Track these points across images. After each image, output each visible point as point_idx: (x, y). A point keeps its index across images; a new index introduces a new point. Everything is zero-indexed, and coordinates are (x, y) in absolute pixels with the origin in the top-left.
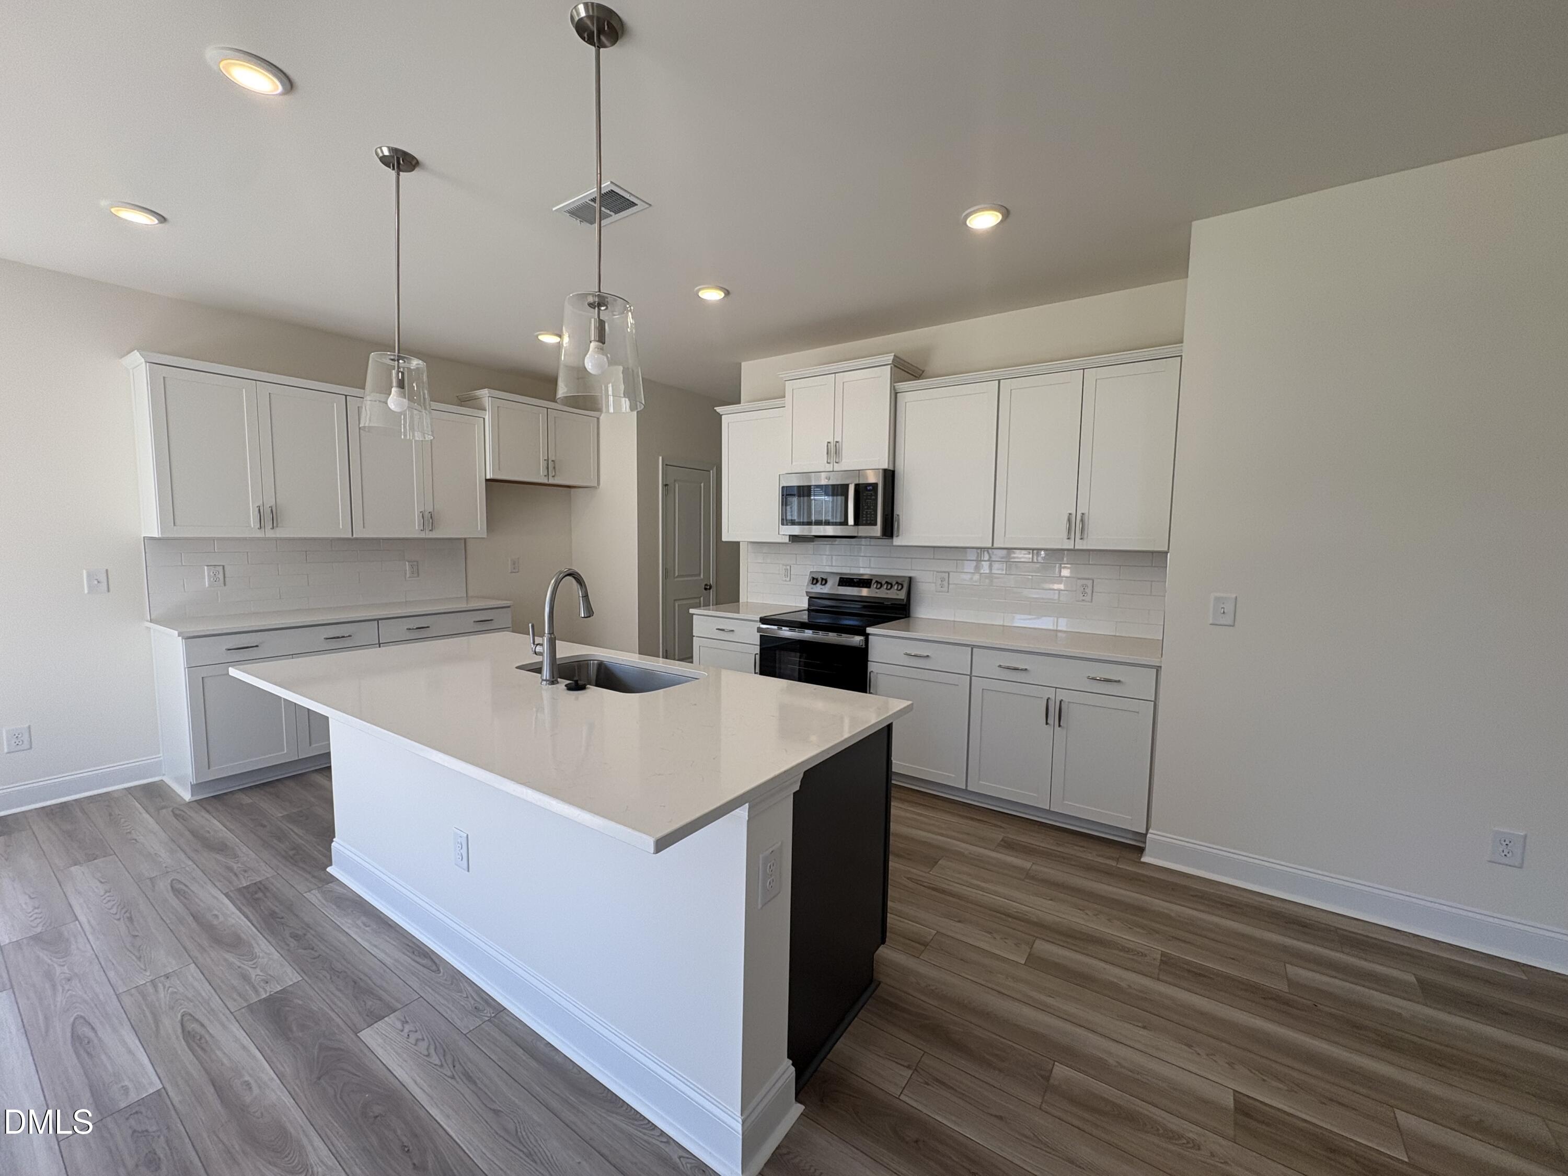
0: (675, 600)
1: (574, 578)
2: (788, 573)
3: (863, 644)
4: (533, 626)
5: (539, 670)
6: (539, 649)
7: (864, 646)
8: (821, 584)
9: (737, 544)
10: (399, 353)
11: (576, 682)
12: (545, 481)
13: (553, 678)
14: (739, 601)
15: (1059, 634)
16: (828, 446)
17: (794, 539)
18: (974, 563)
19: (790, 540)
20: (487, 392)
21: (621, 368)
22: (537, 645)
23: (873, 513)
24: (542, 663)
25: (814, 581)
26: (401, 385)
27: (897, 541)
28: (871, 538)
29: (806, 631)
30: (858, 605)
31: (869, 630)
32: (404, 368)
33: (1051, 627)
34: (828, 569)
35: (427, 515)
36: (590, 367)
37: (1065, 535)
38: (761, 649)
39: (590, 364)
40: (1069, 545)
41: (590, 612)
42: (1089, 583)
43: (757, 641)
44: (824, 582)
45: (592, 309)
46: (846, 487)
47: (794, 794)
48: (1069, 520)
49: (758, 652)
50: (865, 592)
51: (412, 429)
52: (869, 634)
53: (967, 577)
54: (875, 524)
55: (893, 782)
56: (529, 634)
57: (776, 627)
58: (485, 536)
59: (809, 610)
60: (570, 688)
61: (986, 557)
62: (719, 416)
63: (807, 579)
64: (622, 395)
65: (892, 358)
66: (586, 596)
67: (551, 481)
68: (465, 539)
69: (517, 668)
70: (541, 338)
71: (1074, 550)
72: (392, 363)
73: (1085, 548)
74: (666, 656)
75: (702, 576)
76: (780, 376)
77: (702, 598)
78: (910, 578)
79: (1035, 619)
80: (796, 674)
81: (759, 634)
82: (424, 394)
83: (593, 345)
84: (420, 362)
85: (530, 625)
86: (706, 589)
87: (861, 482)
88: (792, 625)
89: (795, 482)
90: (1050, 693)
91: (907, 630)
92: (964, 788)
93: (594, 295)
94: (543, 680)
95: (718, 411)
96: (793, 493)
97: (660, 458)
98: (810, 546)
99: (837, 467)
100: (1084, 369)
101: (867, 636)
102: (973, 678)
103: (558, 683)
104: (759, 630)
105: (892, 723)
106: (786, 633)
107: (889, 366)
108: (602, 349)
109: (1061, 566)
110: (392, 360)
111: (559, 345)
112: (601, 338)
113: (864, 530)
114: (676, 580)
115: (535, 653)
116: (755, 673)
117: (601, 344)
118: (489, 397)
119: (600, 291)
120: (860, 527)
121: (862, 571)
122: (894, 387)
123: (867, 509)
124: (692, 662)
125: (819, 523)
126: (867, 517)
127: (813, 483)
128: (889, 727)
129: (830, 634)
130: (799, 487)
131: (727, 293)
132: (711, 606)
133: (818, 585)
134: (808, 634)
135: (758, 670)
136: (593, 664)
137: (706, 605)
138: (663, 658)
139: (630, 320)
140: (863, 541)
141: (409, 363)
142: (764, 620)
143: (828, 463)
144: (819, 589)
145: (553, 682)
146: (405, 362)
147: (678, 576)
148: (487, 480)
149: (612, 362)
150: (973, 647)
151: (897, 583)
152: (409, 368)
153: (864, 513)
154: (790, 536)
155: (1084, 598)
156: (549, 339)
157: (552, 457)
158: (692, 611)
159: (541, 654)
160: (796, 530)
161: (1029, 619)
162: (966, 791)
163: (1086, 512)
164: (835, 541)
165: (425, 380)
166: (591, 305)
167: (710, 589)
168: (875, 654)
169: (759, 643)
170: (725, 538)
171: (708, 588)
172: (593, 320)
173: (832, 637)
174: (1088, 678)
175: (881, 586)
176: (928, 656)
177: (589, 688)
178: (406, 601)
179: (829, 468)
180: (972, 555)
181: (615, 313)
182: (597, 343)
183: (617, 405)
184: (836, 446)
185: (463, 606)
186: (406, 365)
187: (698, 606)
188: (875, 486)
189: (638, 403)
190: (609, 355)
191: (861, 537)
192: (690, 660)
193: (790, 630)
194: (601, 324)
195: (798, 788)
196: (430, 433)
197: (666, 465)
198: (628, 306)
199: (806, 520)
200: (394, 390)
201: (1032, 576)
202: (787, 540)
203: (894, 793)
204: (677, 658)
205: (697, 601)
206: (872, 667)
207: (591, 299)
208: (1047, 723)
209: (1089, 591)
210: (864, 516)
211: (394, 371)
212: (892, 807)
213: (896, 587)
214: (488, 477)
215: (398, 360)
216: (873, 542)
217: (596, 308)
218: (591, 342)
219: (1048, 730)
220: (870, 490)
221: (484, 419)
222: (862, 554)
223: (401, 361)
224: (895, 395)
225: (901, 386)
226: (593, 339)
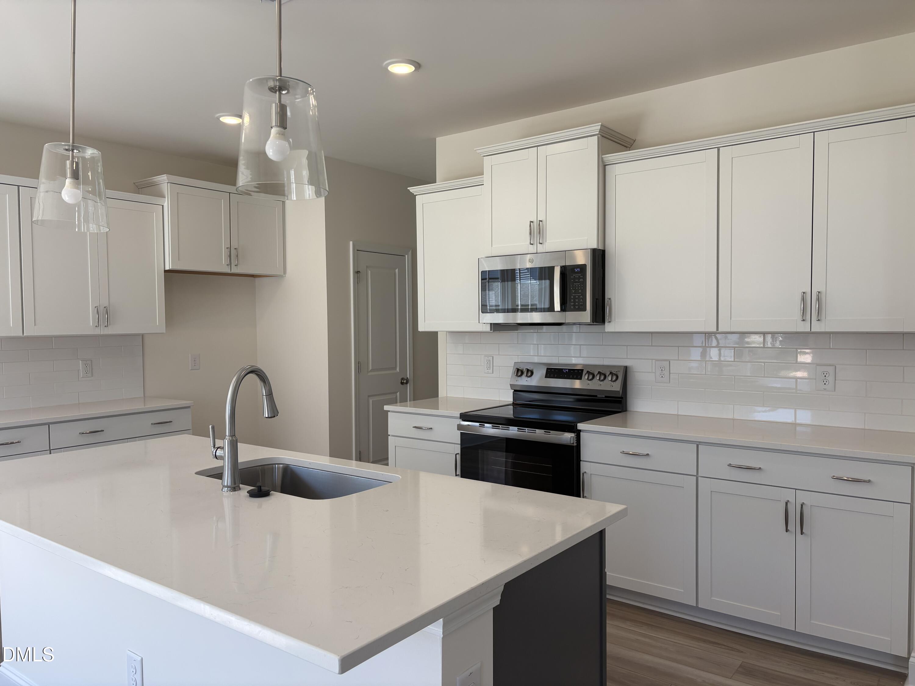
0: (369, 396)
1: (257, 375)
2: (490, 365)
3: (574, 443)
4: (213, 428)
5: (219, 475)
6: (219, 453)
7: (575, 444)
8: (527, 376)
9: (434, 335)
10: (73, 142)
11: (260, 488)
12: (227, 270)
13: (235, 484)
14: (438, 397)
15: (798, 428)
16: (530, 226)
17: (496, 327)
18: (700, 350)
19: (491, 330)
20: (166, 178)
21: (305, 153)
22: (218, 448)
23: (581, 297)
24: (222, 468)
25: (519, 372)
26: (75, 175)
27: (609, 327)
28: (580, 324)
29: (511, 428)
30: (570, 399)
31: (581, 426)
32: (78, 158)
33: (790, 421)
34: (536, 360)
35: (101, 309)
36: (271, 154)
37: (800, 318)
38: (462, 449)
39: (271, 151)
40: (804, 327)
41: (274, 412)
42: (831, 370)
43: (457, 439)
44: (529, 374)
45: (275, 94)
46: (551, 270)
47: (494, 609)
48: (803, 300)
49: (459, 451)
50: (577, 384)
51: (86, 221)
52: (580, 431)
53: (694, 365)
54: (584, 309)
55: (608, 597)
56: (210, 437)
57: (477, 424)
58: (163, 330)
59: (514, 404)
60: (252, 495)
61: (714, 343)
62: (412, 198)
63: (510, 371)
64: (307, 183)
65: (599, 127)
66: (270, 395)
67: (235, 270)
68: (143, 336)
69: (197, 473)
70: (222, 119)
71: (811, 333)
72: (66, 153)
73: (823, 330)
74: (360, 458)
75: (398, 370)
76: (478, 151)
77: (398, 394)
78: (626, 369)
79: (769, 411)
80: (503, 476)
81: (459, 432)
82: (99, 184)
83: (274, 131)
84: (95, 151)
85: (210, 426)
86: (402, 383)
87: (568, 264)
88: (496, 421)
89: (498, 266)
90: (789, 496)
91: (624, 424)
92: (695, 605)
93: (274, 80)
94: (224, 486)
95: (411, 191)
96: (496, 277)
97: (351, 243)
98: (513, 334)
99: (541, 249)
100: (814, 132)
101: (578, 433)
102: (699, 478)
103: (240, 489)
104: (460, 427)
105: (605, 529)
106: (489, 430)
107: (596, 137)
108: (283, 134)
109: (797, 351)
110: (67, 150)
111: (239, 127)
112: (283, 123)
113: (571, 316)
114: (370, 374)
115: (216, 457)
116: (456, 475)
117: (282, 130)
118: (168, 183)
119: (281, 75)
120: (567, 313)
121: (574, 361)
122: (602, 158)
123: (575, 293)
124: (387, 465)
125: (525, 309)
126: (574, 302)
127: (518, 267)
128: (601, 534)
129: (538, 431)
130: (502, 271)
131: (418, 66)
132: (408, 402)
133: (524, 376)
134: (513, 432)
135: (459, 472)
136: (278, 468)
137: (403, 400)
138: (356, 460)
139: (312, 101)
140: (575, 328)
141: (84, 152)
142: (465, 417)
143: (531, 244)
144: (524, 381)
145: (234, 488)
146: (79, 151)
147: (373, 370)
148: (166, 271)
149: (294, 146)
150: (698, 444)
151: (611, 373)
152: (84, 158)
153: (572, 297)
154: (491, 324)
155: (825, 387)
156: (230, 120)
157: (234, 244)
158: (386, 408)
159: (222, 458)
160: (500, 318)
161: (764, 412)
162: (696, 608)
163: (822, 289)
164: (542, 329)
165: (99, 171)
166: (272, 90)
167: (407, 383)
168: (586, 453)
169: (459, 442)
170: (421, 328)
171: (404, 382)
172: (274, 104)
173: (539, 435)
174: (833, 478)
175: (594, 377)
176: (648, 455)
177: (272, 494)
178: (79, 404)
179: (532, 249)
180: (698, 341)
181: (297, 96)
182: (278, 129)
183: (300, 193)
184: (539, 224)
185: (139, 406)
186: (81, 154)
187: (393, 402)
188: (583, 268)
189: (322, 190)
190: (291, 140)
191: (569, 324)
192: (385, 462)
193: (493, 427)
194: (282, 110)
195: (498, 603)
196: (106, 226)
197: (357, 251)
198: (310, 89)
199: (510, 307)
200: (68, 181)
201: (764, 363)
202: (488, 328)
203: (609, 609)
204: (371, 461)
205: (393, 396)
206: (585, 467)
207: (271, 84)
208: (787, 530)
209: (831, 379)
210: (572, 300)
211: (68, 161)
212: (607, 625)
213: (610, 379)
214: (167, 268)
215: (73, 150)
216: (584, 328)
217: (277, 92)
218: (272, 128)
219: (790, 537)
220: (578, 272)
221: (163, 206)
222: (574, 343)
223: (75, 151)
224: (603, 168)
225: (609, 158)
226: (274, 125)
